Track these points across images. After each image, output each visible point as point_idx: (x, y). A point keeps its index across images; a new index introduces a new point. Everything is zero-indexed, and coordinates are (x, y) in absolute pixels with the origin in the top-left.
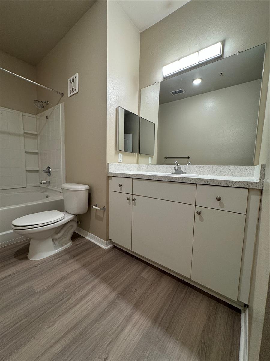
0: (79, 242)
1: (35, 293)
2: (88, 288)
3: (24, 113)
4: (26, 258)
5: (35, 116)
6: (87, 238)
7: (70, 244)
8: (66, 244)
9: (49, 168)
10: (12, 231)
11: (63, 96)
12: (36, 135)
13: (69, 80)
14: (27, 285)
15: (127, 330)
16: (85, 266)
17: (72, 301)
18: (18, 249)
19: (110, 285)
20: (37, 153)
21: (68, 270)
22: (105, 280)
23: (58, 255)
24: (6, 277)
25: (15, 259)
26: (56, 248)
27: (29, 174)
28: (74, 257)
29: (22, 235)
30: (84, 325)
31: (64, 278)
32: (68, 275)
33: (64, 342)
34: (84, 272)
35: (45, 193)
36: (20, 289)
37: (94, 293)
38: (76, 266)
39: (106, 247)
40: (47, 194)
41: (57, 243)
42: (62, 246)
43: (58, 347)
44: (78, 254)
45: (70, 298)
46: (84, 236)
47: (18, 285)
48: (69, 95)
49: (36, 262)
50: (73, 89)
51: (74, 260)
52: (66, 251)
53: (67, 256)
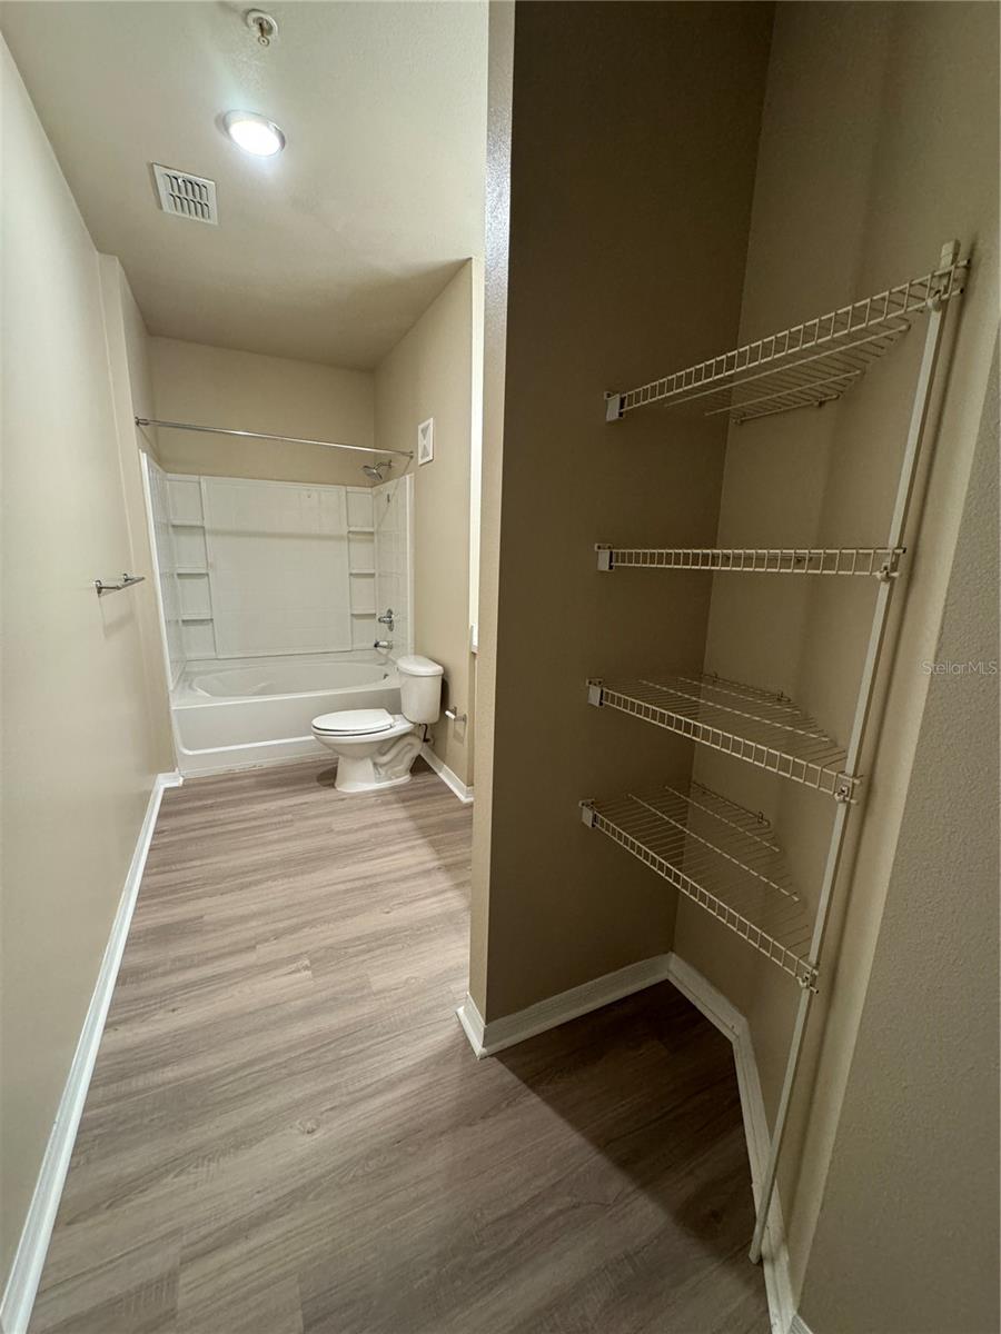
0: (422, 779)
1: (332, 831)
2: (404, 845)
3: (349, 489)
4: (332, 786)
5: (369, 490)
6: (442, 775)
7: (405, 779)
8: (397, 777)
9: (390, 612)
10: (313, 737)
11: (412, 457)
12: (372, 533)
13: (421, 427)
14: (328, 820)
15: (428, 901)
16: (413, 818)
17: (373, 853)
18: (325, 769)
19: (438, 852)
20: (372, 575)
21: (386, 817)
22: (432, 844)
23: (379, 793)
24: (302, 804)
25: (317, 784)
26: (379, 780)
27: (357, 622)
28: (403, 801)
29: (325, 744)
30: (379, 879)
31: (376, 825)
32: (382, 822)
33: (349, 885)
34: (408, 825)
35: (383, 667)
36: (316, 821)
37: (408, 853)
38: (401, 814)
39: (467, 797)
40: (385, 669)
41: (382, 771)
42: (390, 779)
43: (342, 887)
44: (411, 799)
45: (374, 849)
46: (436, 770)
47: (316, 817)
48: (421, 462)
49: (344, 793)
50: (425, 454)
51: (401, 805)
52: (395, 790)
53: (391, 798)
